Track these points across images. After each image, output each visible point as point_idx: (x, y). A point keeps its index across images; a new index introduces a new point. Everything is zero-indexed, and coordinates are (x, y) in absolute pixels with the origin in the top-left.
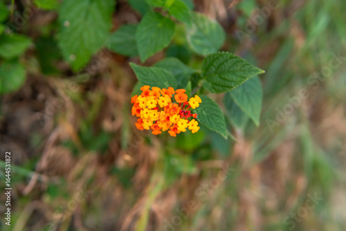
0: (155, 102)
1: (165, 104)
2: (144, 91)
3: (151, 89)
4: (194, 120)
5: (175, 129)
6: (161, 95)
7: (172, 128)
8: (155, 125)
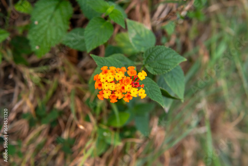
0: (112, 77)
1: (120, 78)
2: (104, 70)
3: (109, 69)
4: (142, 89)
5: (129, 96)
6: (117, 72)
7: (126, 95)
8: (113, 95)
